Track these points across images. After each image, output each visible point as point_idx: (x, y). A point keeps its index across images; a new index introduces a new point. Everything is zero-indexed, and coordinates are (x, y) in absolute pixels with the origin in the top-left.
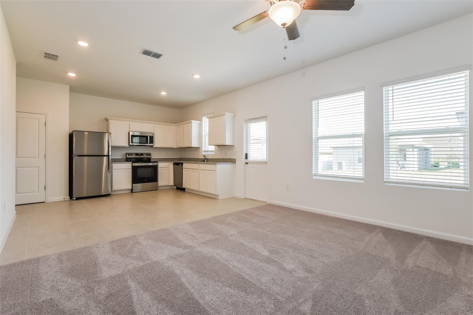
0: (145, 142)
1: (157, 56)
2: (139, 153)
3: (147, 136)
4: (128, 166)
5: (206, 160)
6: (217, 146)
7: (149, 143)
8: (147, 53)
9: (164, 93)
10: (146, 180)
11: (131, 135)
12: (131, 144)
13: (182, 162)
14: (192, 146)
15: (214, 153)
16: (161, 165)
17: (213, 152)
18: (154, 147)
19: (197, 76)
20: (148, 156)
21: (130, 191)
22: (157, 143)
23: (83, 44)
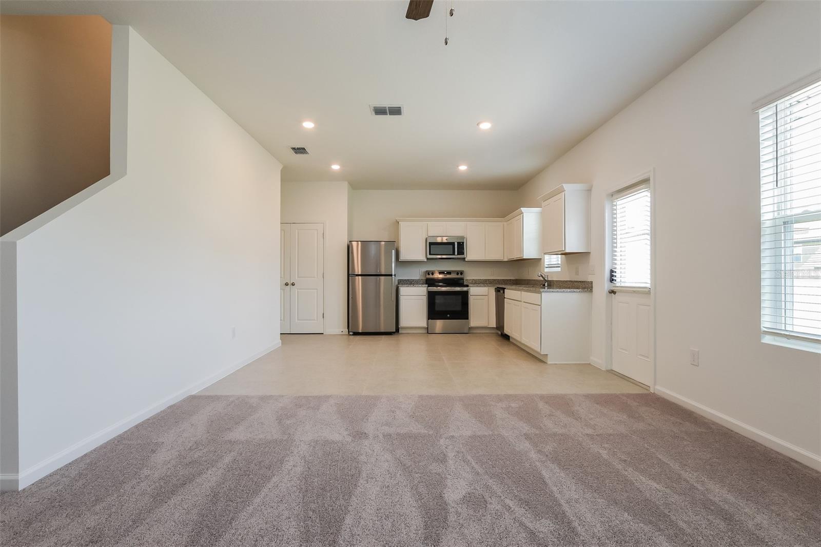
0: (452, 253)
1: (396, 111)
2: (446, 271)
3: (454, 243)
4: (423, 290)
5: (546, 284)
6: (564, 256)
7: (458, 254)
8: (380, 111)
9: (463, 168)
10: (448, 316)
11: (429, 243)
12: (429, 256)
13: (504, 286)
14: (524, 258)
15: (559, 269)
16: (473, 291)
17: (559, 267)
18: (466, 260)
19: (485, 126)
20: (459, 276)
21: (425, 331)
22: (471, 254)
23: (308, 125)
